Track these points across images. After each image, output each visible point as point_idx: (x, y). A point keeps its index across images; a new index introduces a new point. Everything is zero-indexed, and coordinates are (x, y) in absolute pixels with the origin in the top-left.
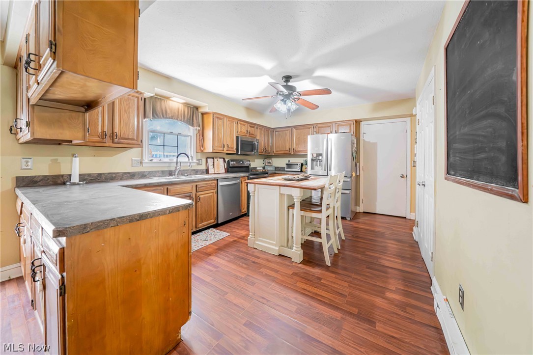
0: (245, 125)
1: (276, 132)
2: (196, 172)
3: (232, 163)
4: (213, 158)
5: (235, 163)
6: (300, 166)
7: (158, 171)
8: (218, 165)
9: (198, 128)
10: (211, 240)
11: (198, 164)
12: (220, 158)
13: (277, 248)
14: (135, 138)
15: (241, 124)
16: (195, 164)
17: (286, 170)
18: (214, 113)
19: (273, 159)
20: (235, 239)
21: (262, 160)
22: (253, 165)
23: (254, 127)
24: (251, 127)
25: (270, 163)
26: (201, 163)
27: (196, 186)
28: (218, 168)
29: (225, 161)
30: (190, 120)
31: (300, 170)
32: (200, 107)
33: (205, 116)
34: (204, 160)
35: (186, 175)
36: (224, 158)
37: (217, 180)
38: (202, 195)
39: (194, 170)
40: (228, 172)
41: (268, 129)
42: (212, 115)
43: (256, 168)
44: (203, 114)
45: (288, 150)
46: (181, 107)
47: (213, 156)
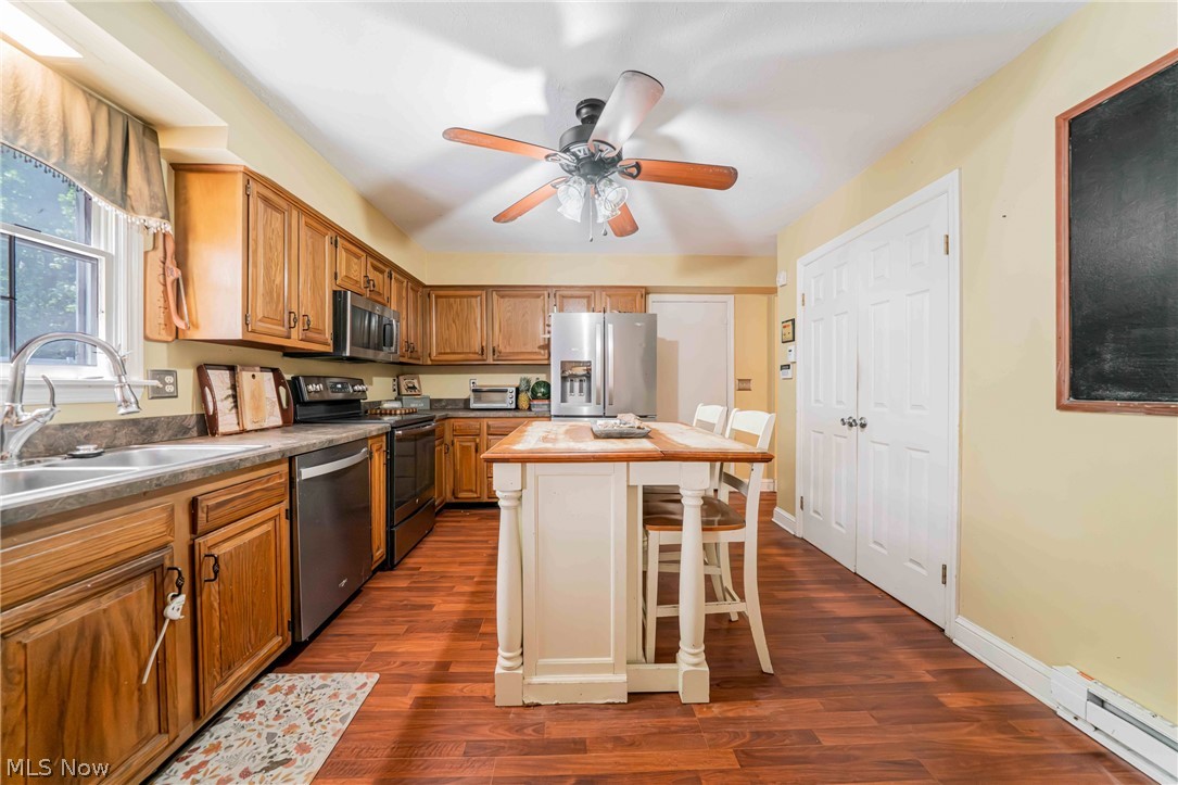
0: (358, 258)
1: (437, 297)
2: (146, 431)
3: (309, 387)
4: (232, 369)
5: (319, 387)
6: (514, 394)
8: (257, 397)
9: (155, 223)
10: (303, 749)
11: (158, 394)
12: (264, 369)
13: (623, 677)
15: (347, 250)
17: (473, 405)
18: (250, 177)
19: (421, 376)
21: (391, 379)
22: (372, 396)
23: (382, 272)
24: (376, 268)
25: (414, 388)
26: (169, 389)
27: (194, 504)
28: (257, 408)
29: (279, 380)
30: (106, 170)
31: (513, 406)
32: (167, 127)
34: (187, 378)
35: (83, 449)
36: (275, 371)
37: (291, 460)
38: (225, 544)
40: (297, 423)
41: (416, 284)
42: (240, 181)
43: (380, 403)
45: (478, 349)
47: (231, 357)
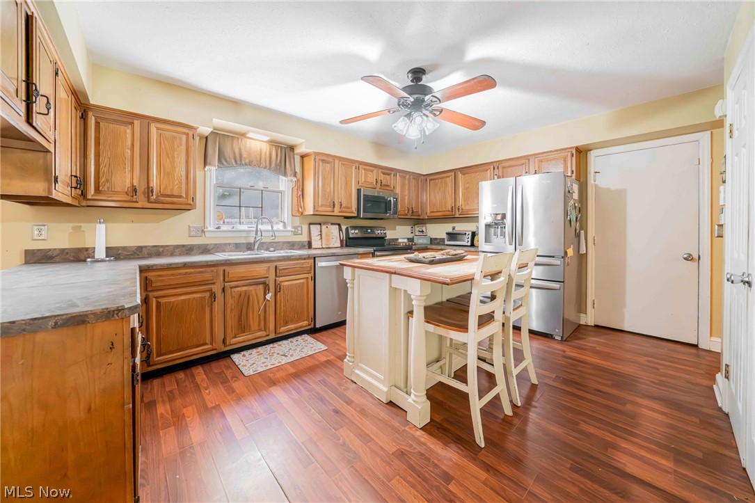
0: (372, 171)
1: (430, 180)
2: (292, 245)
3: (353, 231)
4: (320, 224)
5: (357, 231)
6: (470, 236)
7: (229, 244)
8: (328, 235)
9: (295, 179)
10: (293, 355)
11: (295, 233)
12: (332, 224)
13: (385, 389)
14: (184, 195)
15: (365, 169)
16: (289, 234)
17: (447, 243)
18: (317, 154)
19: (427, 225)
20: (332, 357)
21: (410, 227)
22: (390, 235)
23: (389, 174)
24: (384, 174)
25: (423, 231)
26: (300, 232)
27: (276, 267)
28: (328, 239)
29: (340, 229)
30: (280, 166)
31: (469, 244)
32: (296, 146)
33: (305, 159)
34: (305, 227)
35: (272, 249)
36: (339, 225)
37: (315, 258)
38: (286, 282)
39: (289, 242)
40: (347, 246)
41: (417, 176)
42: (313, 157)
43: (397, 239)
44: (303, 157)
45: (450, 209)
46: (265, 148)
47: (319, 219)
